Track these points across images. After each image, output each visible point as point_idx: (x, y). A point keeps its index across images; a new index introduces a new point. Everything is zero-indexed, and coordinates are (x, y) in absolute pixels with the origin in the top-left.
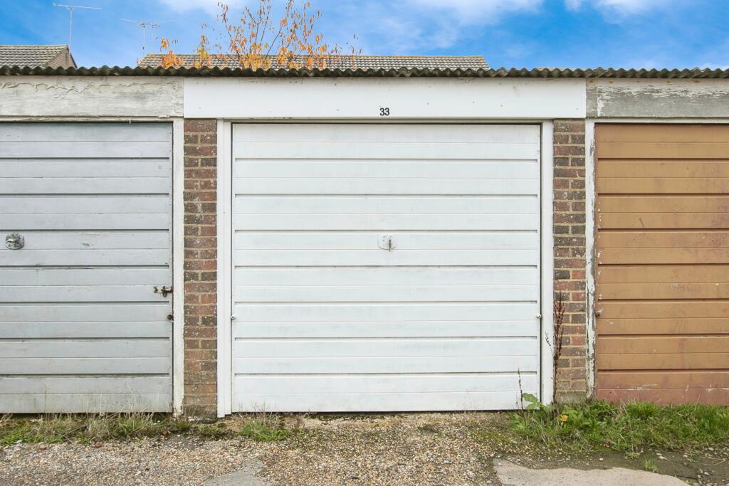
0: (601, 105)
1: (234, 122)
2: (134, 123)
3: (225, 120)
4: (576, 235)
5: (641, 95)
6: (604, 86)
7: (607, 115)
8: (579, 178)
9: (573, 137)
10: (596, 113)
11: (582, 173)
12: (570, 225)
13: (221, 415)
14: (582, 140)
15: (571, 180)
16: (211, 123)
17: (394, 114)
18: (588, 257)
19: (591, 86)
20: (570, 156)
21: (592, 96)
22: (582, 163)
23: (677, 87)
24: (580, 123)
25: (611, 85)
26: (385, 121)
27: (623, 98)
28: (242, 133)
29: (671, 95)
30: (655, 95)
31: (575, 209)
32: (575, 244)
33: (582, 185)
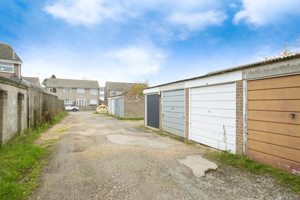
0: (246, 76)
1: (191, 88)
2: (181, 89)
3: (190, 88)
4: (241, 111)
5: (256, 71)
6: (246, 71)
7: (248, 78)
8: (241, 96)
9: (240, 85)
10: (244, 78)
11: (242, 95)
12: (239, 108)
13: (189, 140)
14: (242, 86)
15: (239, 97)
16: (188, 88)
17: (208, 84)
18: (244, 117)
19: (243, 71)
20: (239, 90)
21: (243, 74)
22: (242, 92)
23: (266, 67)
24: (242, 81)
25: (248, 70)
26: (207, 86)
27: (251, 73)
28: (193, 90)
29: (264, 70)
30: (259, 71)
31: (240, 104)
32: (240, 113)
33: (242, 98)
